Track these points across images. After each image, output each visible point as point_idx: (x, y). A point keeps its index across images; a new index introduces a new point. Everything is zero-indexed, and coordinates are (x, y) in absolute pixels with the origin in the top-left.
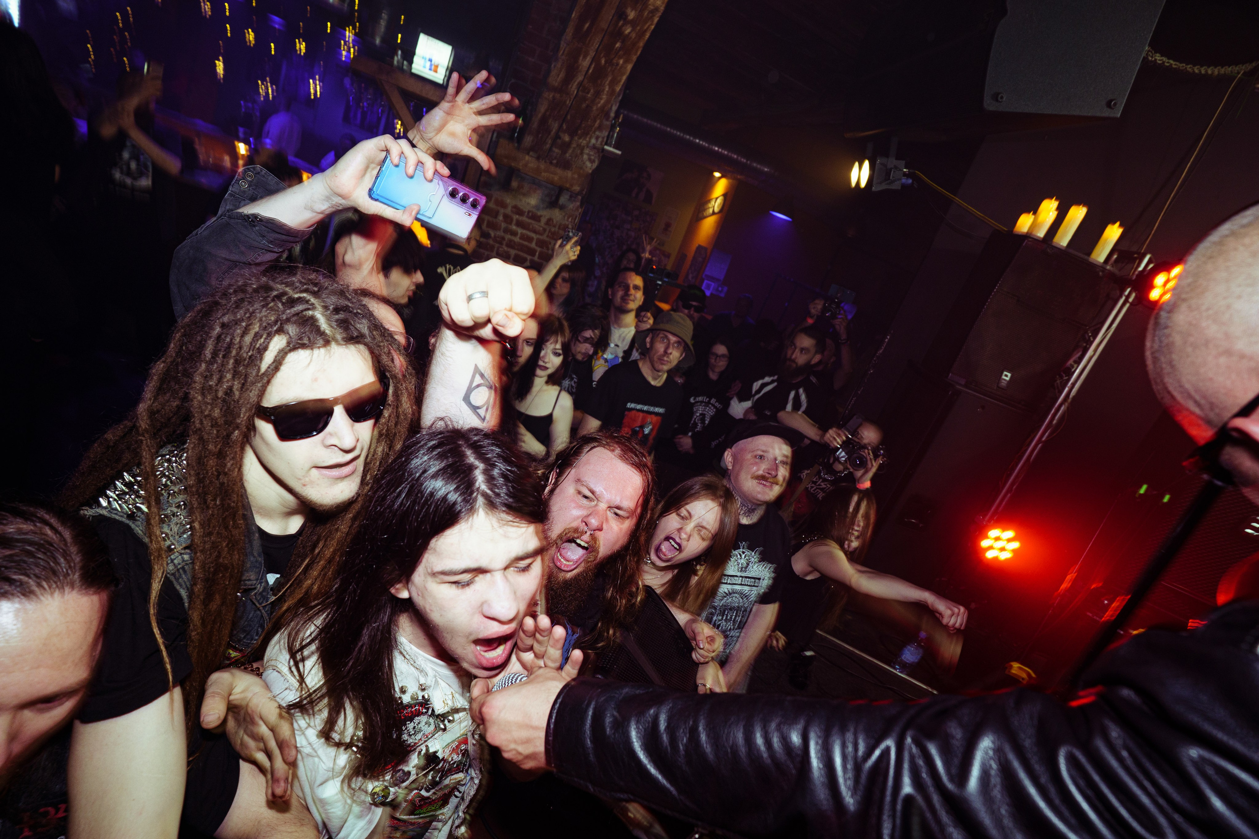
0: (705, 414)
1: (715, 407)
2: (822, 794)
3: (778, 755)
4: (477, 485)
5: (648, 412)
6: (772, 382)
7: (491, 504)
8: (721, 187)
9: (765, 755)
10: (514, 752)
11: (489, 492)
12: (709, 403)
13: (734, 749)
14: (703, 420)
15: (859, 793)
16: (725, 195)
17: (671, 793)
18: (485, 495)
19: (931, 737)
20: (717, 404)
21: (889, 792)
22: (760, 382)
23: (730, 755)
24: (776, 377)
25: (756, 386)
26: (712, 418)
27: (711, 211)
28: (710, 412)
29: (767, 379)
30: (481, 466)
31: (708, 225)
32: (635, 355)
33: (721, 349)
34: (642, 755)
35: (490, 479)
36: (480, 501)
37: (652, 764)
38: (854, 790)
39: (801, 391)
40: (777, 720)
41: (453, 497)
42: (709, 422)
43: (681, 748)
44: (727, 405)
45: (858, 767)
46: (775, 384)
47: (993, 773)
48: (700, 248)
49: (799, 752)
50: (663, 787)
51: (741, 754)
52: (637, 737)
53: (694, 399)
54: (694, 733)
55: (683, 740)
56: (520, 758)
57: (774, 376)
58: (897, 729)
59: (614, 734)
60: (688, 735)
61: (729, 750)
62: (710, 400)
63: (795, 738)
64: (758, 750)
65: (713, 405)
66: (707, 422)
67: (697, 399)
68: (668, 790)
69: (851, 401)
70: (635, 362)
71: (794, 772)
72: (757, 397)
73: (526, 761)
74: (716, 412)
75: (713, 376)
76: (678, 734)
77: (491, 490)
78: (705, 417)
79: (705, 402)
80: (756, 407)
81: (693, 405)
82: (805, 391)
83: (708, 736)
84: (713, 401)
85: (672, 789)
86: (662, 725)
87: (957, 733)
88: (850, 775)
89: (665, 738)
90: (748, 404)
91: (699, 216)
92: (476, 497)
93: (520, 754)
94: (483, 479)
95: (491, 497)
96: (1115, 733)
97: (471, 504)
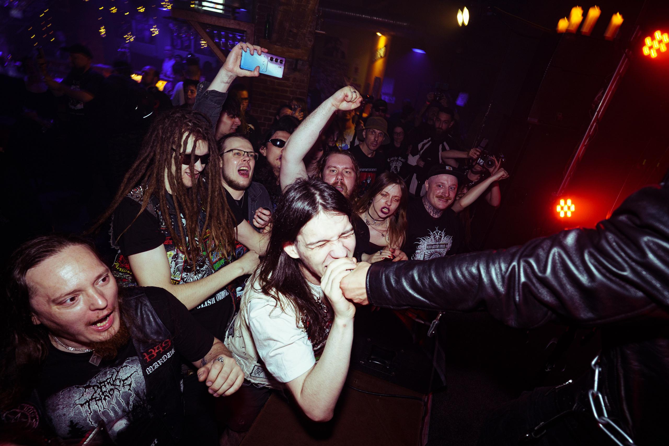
0: (397, 166)
1: (402, 161)
2: (490, 290)
3: (469, 280)
4: (317, 200)
5: (368, 172)
6: (428, 142)
7: (325, 208)
8: (382, 41)
9: (464, 281)
10: (358, 299)
11: (323, 203)
12: (398, 159)
13: (449, 281)
14: (396, 169)
15: (505, 286)
16: (386, 46)
17: (426, 302)
18: (321, 204)
19: (530, 256)
20: (402, 160)
21: (517, 282)
22: (422, 143)
23: (448, 284)
24: (430, 139)
25: (420, 146)
26: (401, 168)
27: (379, 56)
28: (399, 164)
29: (425, 141)
30: (318, 193)
31: (379, 64)
32: (357, 142)
33: (399, 130)
34: (411, 291)
35: (323, 197)
36: (320, 207)
37: (416, 293)
38: (503, 285)
39: (445, 143)
40: (466, 265)
41: (307, 208)
42: (400, 170)
43: (427, 285)
44: (407, 159)
45: (503, 277)
46: (431, 142)
47: (557, 261)
48: (377, 79)
49: (478, 277)
50: (423, 301)
51: (453, 283)
52: (407, 285)
53: (389, 160)
54: (431, 278)
55: (427, 281)
56: (362, 301)
57: (428, 138)
58: (517, 258)
59: (397, 286)
60: (428, 280)
61: (448, 282)
62: (398, 158)
63: (474, 270)
64: (460, 280)
65: (400, 160)
66: (399, 170)
67: (391, 159)
68: (425, 302)
69: (475, 144)
70: (358, 146)
71: (477, 284)
72: (421, 152)
73: (364, 302)
74: (402, 164)
75: (398, 145)
76: (424, 280)
77: (325, 202)
78: (397, 168)
79: (396, 160)
80: (422, 158)
81: (389, 163)
82: (447, 143)
83: (437, 278)
84: (400, 158)
85: (427, 301)
86: (416, 278)
87: (541, 253)
88: (500, 280)
89: (418, 282)
90: (417, 157)
91: (373, 60)
92: (318, 206)
93: (361, 299)
94: (320, 198)
95: (325, 205)
96: (611, 237)
97: (316, 209)
